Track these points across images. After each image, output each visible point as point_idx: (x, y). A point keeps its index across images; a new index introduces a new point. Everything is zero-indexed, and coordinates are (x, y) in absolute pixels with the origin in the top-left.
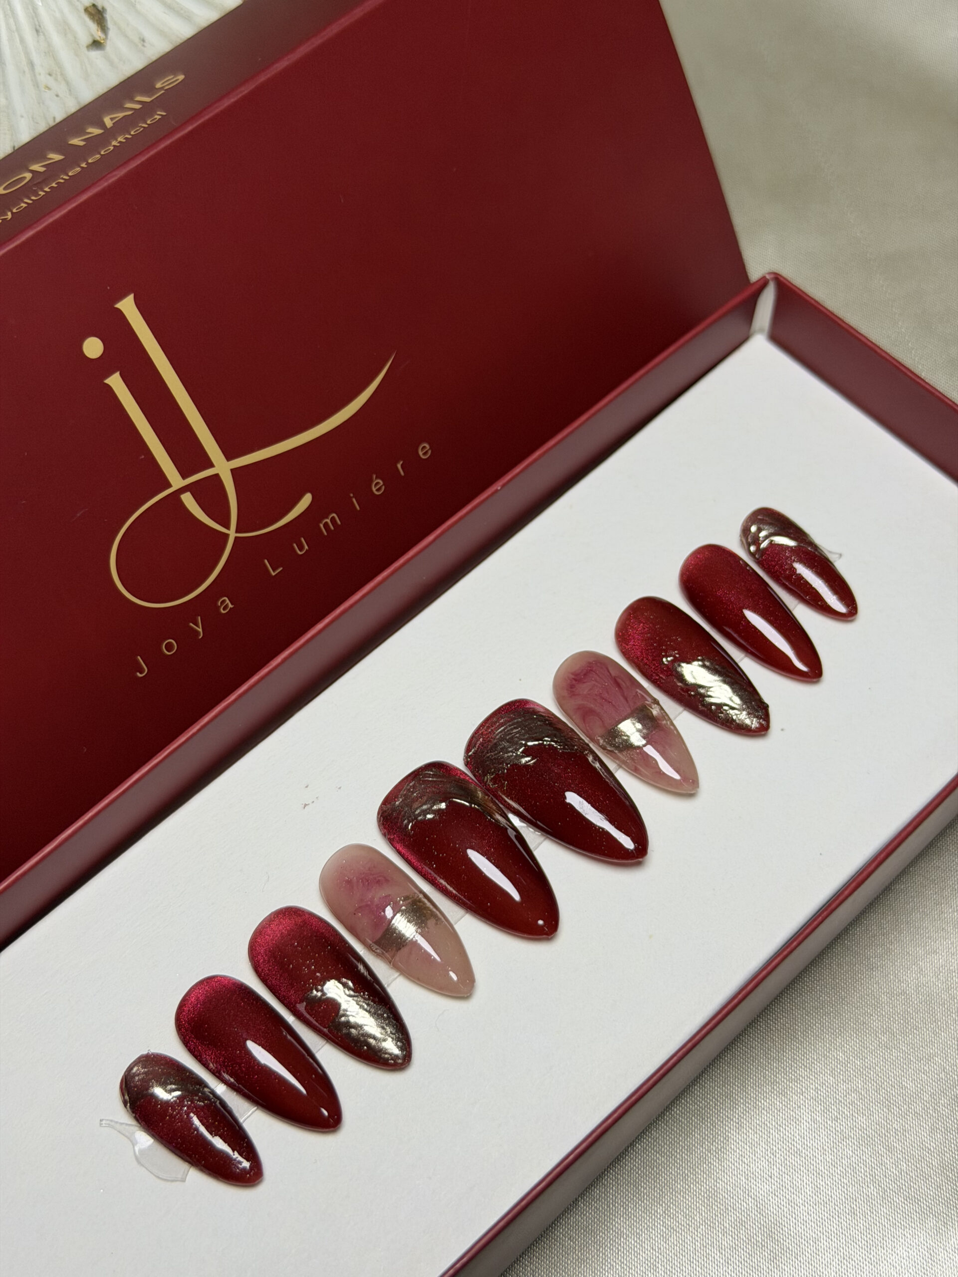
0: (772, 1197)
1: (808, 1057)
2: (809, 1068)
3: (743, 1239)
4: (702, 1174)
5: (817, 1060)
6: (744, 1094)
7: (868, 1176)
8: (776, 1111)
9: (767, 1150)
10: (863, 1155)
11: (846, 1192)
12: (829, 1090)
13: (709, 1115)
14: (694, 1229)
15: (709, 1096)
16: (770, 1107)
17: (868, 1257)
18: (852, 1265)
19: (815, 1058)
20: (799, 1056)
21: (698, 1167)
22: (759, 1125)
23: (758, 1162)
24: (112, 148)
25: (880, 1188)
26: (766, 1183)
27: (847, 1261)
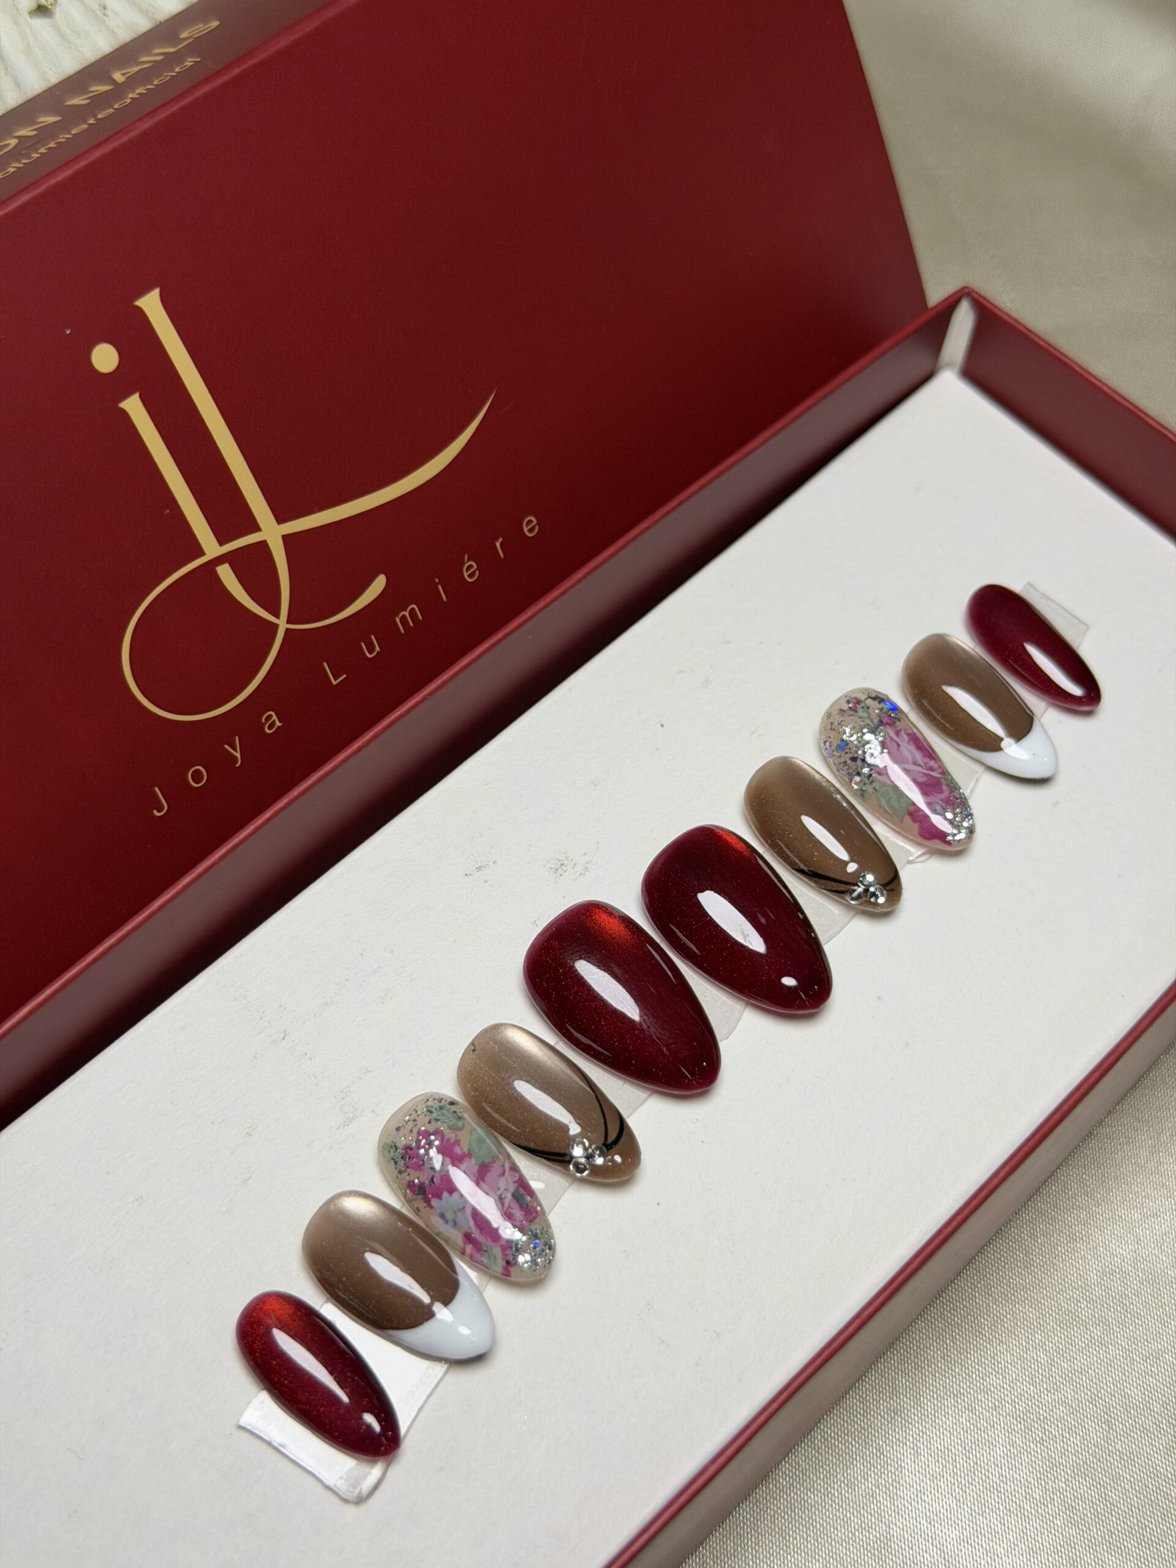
1: (999, 1359)
2: (1002, 1375)
4: (869, 1517)
5: (1011, 1364)
6: (919, 1409)
7: (1089, 1515)
8: (962, 1432)
9: (954, 1484)
12: (1030, 1403)
13: (874, 1438)
15: (872, 1413)
16: (955, 1426)
19: (1009, 1361)
20: (988, 1359)
21: (863, 1508)
22: (941, 1450)
23: (942, 1500)
26: (955, 1528)
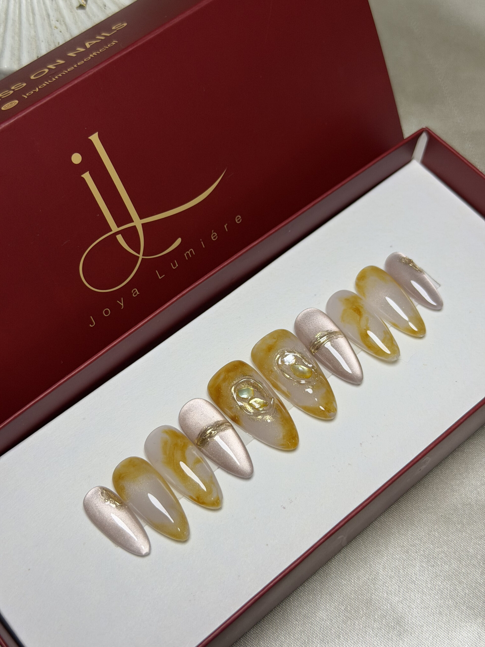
0: (400, 604)
3: (384, 624)
10: (446, 585)
11: (437, 603)
14: (360, 618)
17: (447, 636)
18: (439, 640)
24: (90, 58)
25: (455, 602)
27: (437, 637)
